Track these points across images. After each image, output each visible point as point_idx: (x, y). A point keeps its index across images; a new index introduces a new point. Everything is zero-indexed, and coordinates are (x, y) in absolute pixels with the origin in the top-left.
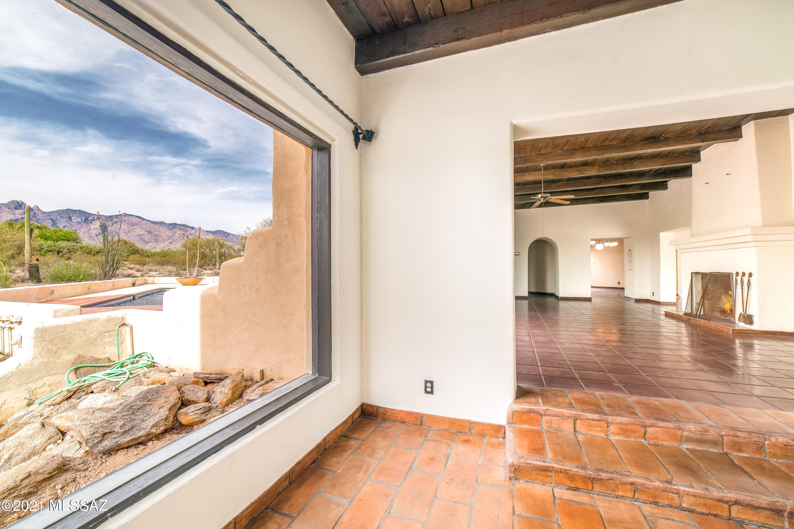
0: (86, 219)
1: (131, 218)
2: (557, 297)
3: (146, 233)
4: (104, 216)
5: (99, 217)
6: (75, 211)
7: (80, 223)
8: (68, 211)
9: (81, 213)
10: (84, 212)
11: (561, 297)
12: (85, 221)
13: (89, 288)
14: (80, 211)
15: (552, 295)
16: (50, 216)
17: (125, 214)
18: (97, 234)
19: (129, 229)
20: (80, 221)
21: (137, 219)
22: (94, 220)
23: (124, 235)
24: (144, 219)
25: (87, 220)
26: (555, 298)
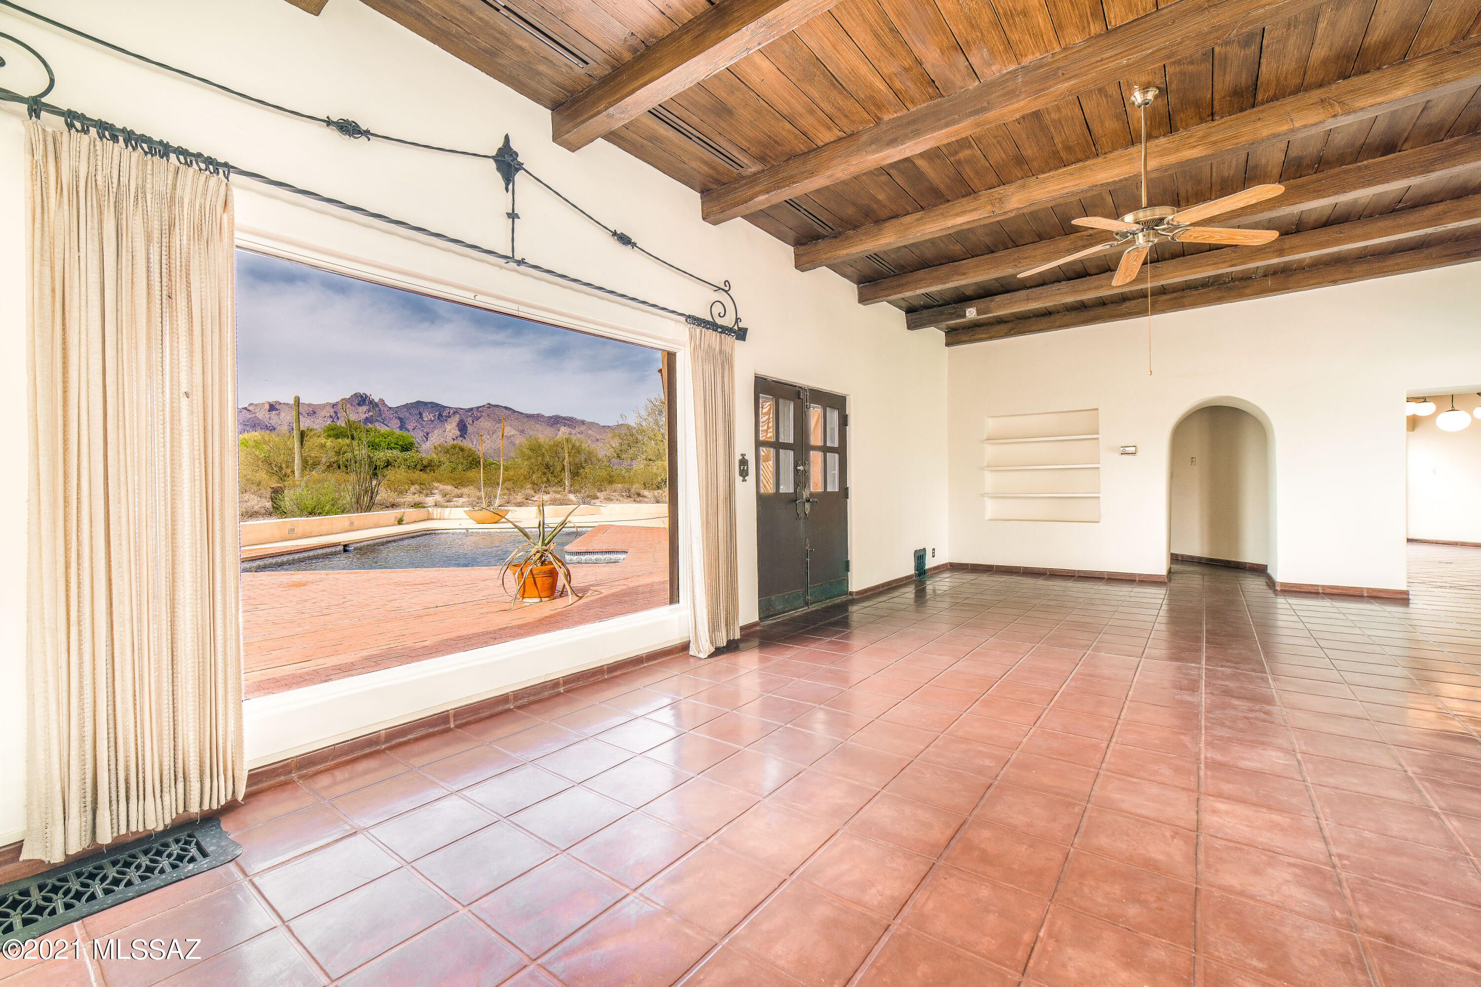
0: (440, 415)
1: (497, 410)
2: (1271, 583)
3: (517, 433)
4: (462, 409)
5: (456, 411)
6: (426, 404)
7: (432, 421)
8: (419, 403)
9: (434, 406)
10: (437, 405)
11: (1282, 584)
12: (438, 418)
13: (293, 530)
14: (431, 403)
15: (1260, 570)
16: (396, 413)
17: (489, 404)
18: (454, 437)
19: (495, 428)
20: (433, 419)
21: (505, 411)
22: (450, 417)
23: (489, 437)
24: (514, 411)
25: (442, 416)
26: (1268, 585)
